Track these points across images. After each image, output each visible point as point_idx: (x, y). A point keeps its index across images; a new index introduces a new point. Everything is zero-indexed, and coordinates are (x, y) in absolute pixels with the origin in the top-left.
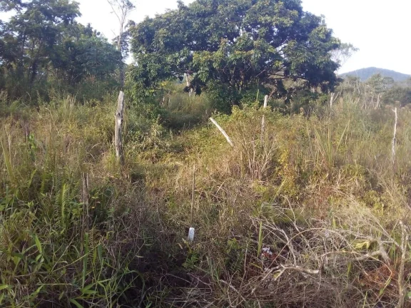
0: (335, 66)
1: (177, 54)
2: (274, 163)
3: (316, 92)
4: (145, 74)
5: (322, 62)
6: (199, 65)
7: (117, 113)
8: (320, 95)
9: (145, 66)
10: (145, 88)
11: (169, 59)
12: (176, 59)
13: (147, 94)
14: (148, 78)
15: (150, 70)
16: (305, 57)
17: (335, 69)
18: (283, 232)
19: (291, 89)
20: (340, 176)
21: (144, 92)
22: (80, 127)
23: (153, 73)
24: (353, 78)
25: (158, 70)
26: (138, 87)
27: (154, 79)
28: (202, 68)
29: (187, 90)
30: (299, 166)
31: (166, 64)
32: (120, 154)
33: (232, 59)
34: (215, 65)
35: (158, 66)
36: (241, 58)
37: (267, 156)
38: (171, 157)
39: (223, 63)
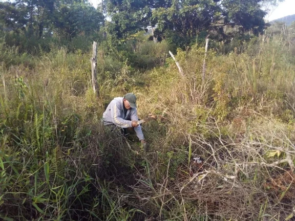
0: (263, 14)
1: (140, 11)
3: (248, 35)
4: (117, 28)
5: (252, 11)
6: (157, 19)
7: (92, 58)
8: (252, 37)
9: (117, 22)
10: (118, 39)
11: (135, 16)
12: (140, 15)
13: (120, 43)
14: (119, 31)
15: (121, 25)
16: (239, 7)
17: (263, 16)
19: (230, 34)
20: (262, 100)
21: (117, 42)
22: (71, 70)
23: (123, 27)
25: (127, 25)
26: (113, 38)
27: (125, 31)
28: (159, 21)
29: (151, 39)
30: (230, 93)
31: (132, 20)
32: (96, 88)
33: (182, 12)
34: (169, 18)
35: (127, 21)
36: (188, 11)
37: (205, 86)
38: (136, 89)
39: (174, 17)
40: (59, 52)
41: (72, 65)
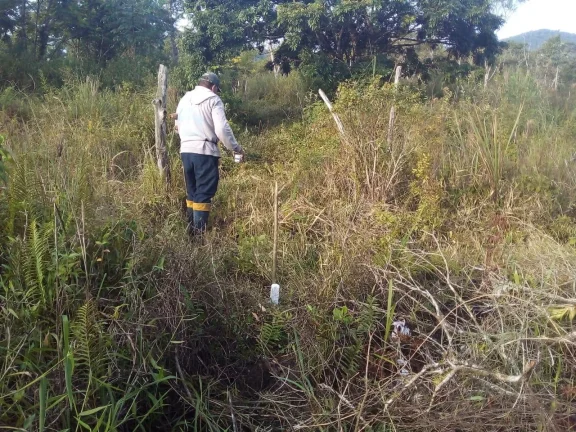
0: (496, 22)
1: (253, 9)
2: (406, 175)
3: (467, 64)
4: (205, 41)
5: (476, 16)
6: (286, 24)
7: (157, 101)
9: (204, 29)
10: (206, 63)
11: (241, 16)
12: (251, 16)
14: (208, 47)
15: (212, 34)
16: (450, 8)
17: (496, 28)
18: (429, 295)
19: (429, 60)
20: (511, 193)
21: (203, 70)
22: (108, 125)
23: (217, 39)
24: (517, 46)
25: (224, 35)
27: (218, 49)
28: (290, 29)
29: (269, 66)
30: (446, 180)
31: (236, 26)
32: (163, 165)
33: (338, 14)
34: (311, 24)
35: (224, 28)
36: (351, 12)
37: (396, 165)
38: (246, 168)
39: (323, 20)
40: (83, 88)
41: (111, 116)
